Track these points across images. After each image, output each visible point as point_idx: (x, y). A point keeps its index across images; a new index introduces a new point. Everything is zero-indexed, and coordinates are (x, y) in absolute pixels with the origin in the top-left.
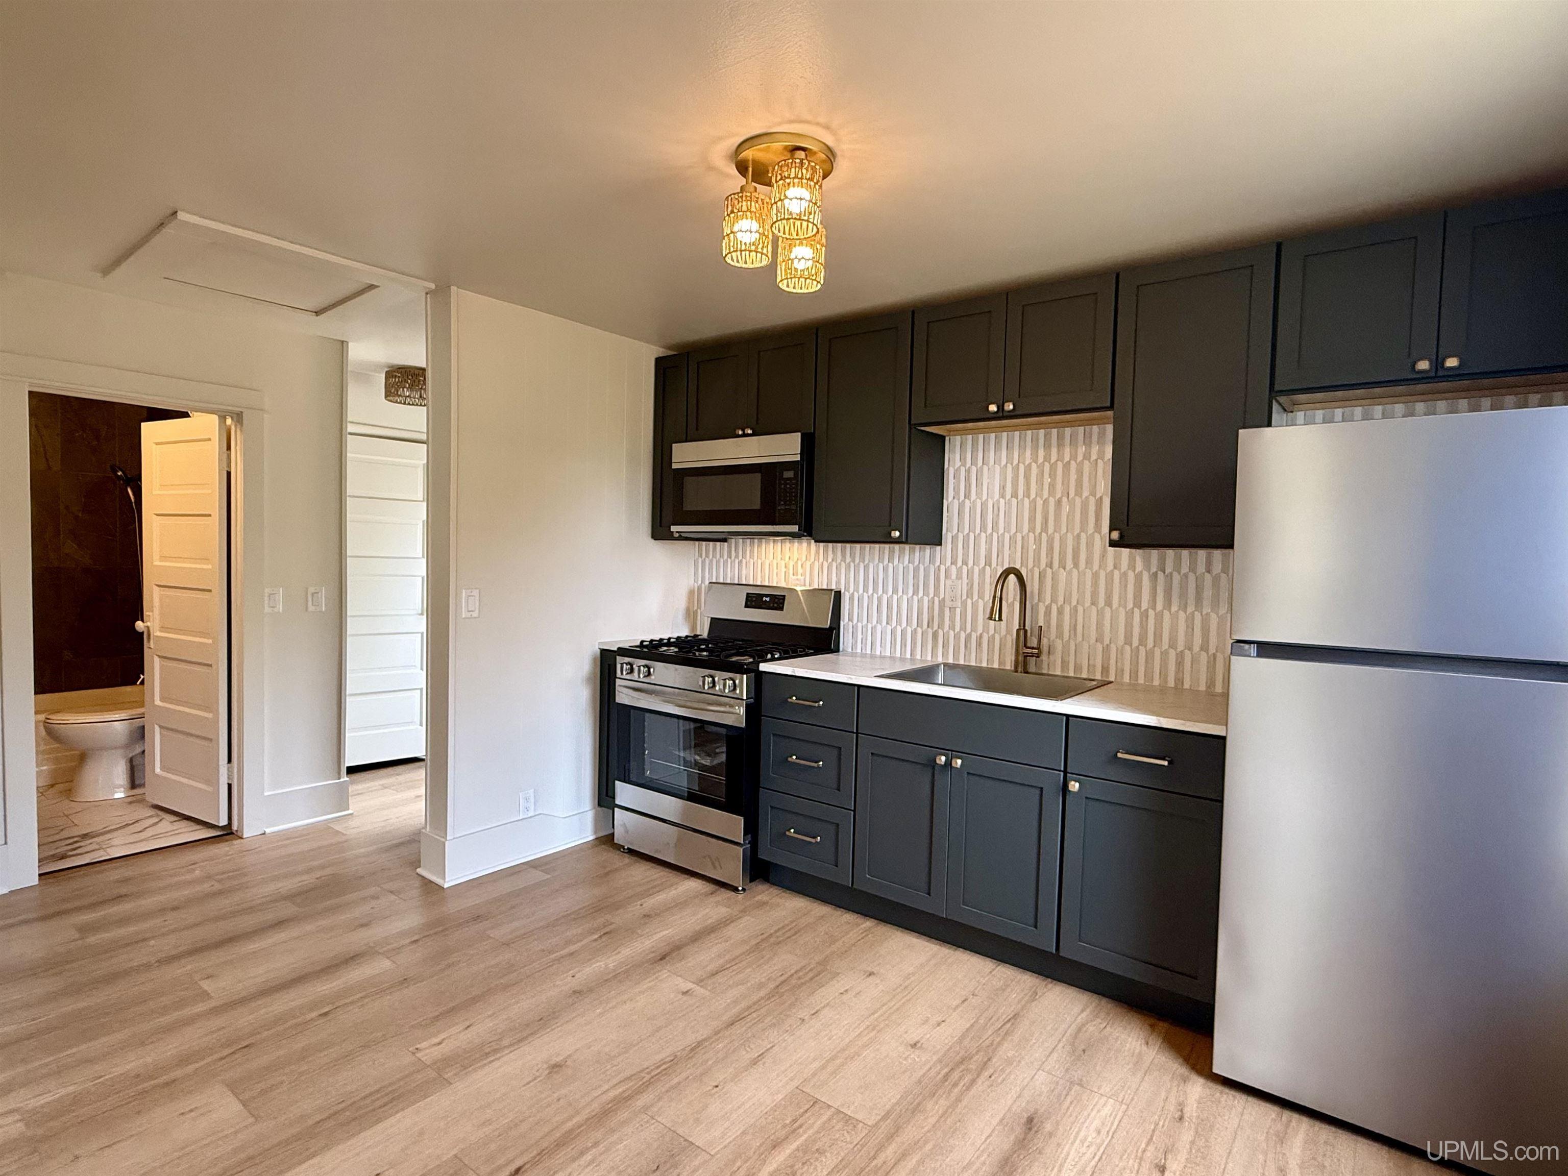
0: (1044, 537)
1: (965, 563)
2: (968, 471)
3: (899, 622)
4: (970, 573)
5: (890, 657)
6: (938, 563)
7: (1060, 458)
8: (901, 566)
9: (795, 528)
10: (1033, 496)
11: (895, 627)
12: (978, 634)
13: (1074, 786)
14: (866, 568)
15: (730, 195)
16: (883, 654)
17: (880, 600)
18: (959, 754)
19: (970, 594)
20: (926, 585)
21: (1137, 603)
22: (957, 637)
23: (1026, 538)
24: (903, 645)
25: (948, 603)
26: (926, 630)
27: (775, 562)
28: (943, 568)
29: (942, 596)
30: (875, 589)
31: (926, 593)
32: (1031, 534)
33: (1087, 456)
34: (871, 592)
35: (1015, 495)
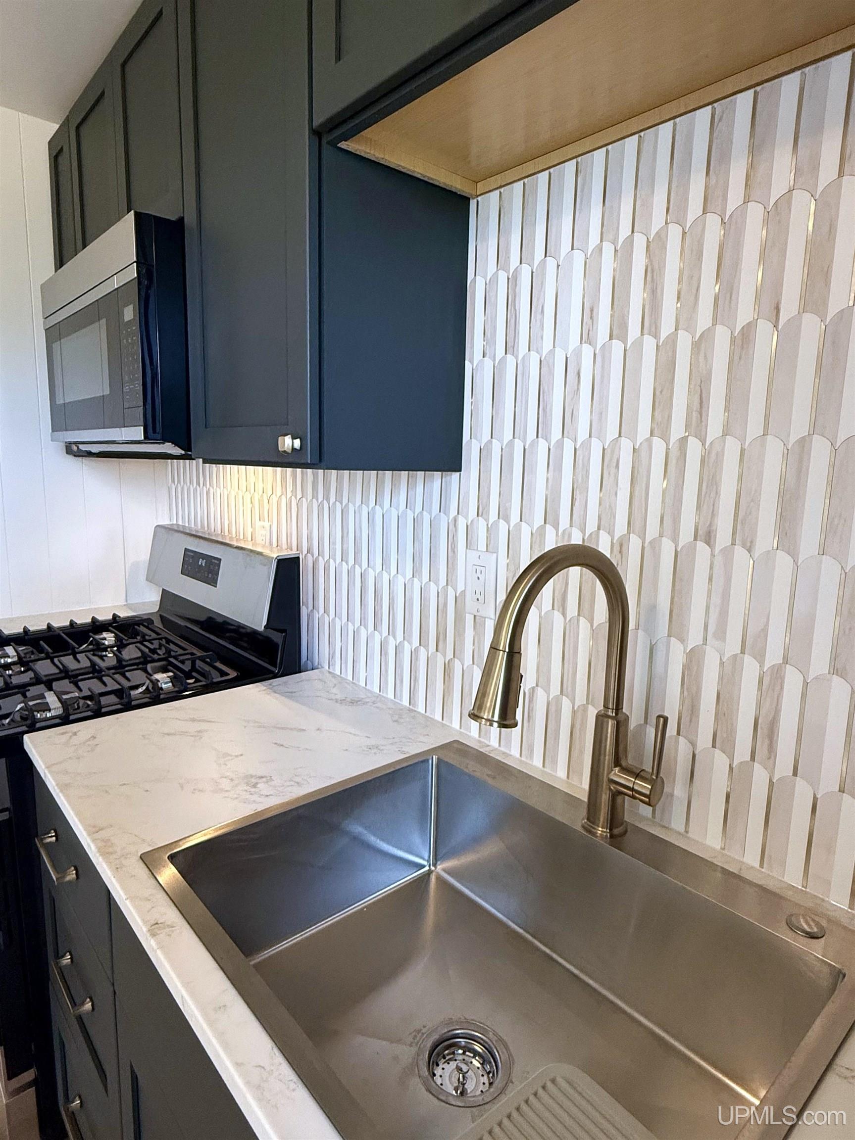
0: (694, 447)
1: (503, 514)
2: (513, 281)
4: (513, 540)
6: (453, 513)
10: (667, 328)
23: (644, 454)
25: (470, 604)
26: (434, 655)
28: (462, 523)
29: (460, 588)
31: (433, 576)
32: (658, 443)
35: (618, 330)
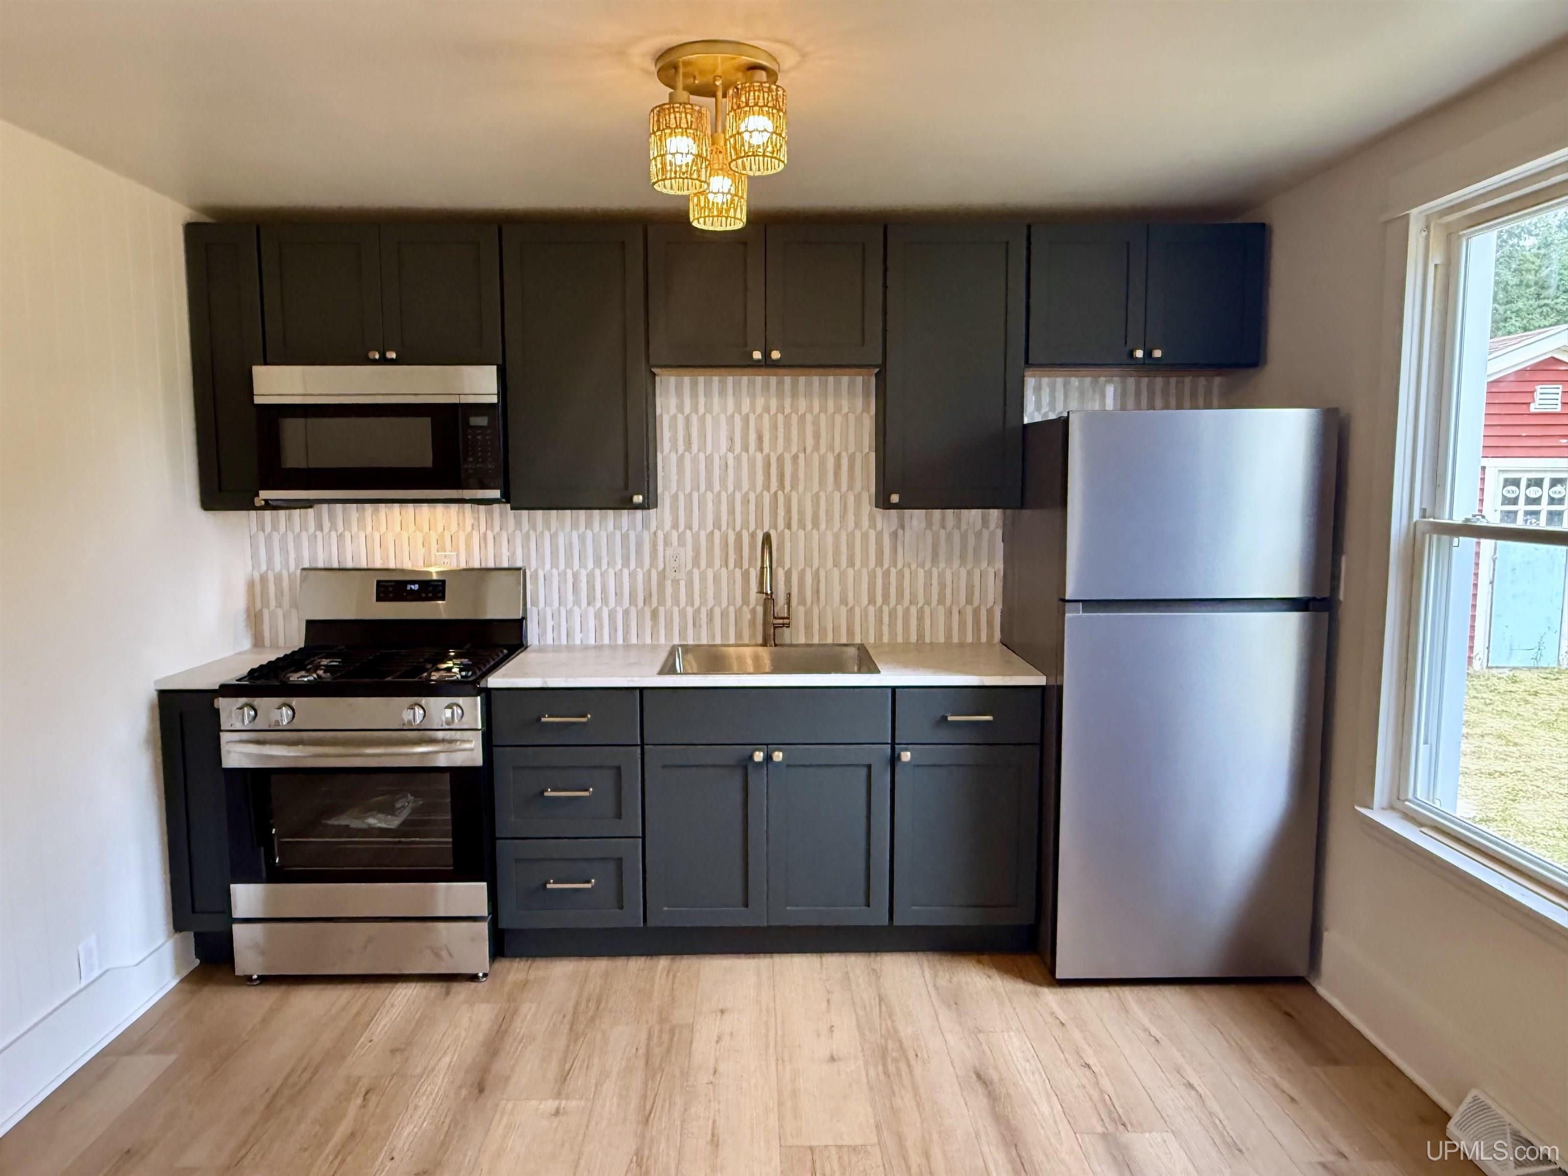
1: (688, 527)
2: (687, 419)
3: (605, 600)
4: (696, 538)
5: (610, 646)
6: (653, 529)
7: (795, 408)
8: (604, 535)
9: (496, 494)
11: (601, 608)
12: (709, 608)
13: (906, 756)
14: (554, 537)
15: (656, 107)
16: (584, 643)
17: (576, 576)
18: (780, 745)
19: (696, 562)
20: (639, 552)
21: (879, 561)
22: (683, 613)
23: (760, 497)
24: (613, 629)
25: (670, 575)
26: (643, 609)
27: (405, 536)
28: (660, 534)
29: (661, 567)
30: (569, 564)
31: (640, 564)
32: (766, 493)
33: (824, 409)
34: (562, 566)
35: (745, 448)
